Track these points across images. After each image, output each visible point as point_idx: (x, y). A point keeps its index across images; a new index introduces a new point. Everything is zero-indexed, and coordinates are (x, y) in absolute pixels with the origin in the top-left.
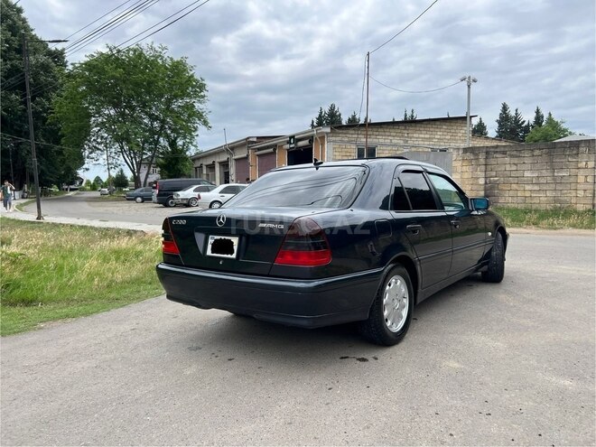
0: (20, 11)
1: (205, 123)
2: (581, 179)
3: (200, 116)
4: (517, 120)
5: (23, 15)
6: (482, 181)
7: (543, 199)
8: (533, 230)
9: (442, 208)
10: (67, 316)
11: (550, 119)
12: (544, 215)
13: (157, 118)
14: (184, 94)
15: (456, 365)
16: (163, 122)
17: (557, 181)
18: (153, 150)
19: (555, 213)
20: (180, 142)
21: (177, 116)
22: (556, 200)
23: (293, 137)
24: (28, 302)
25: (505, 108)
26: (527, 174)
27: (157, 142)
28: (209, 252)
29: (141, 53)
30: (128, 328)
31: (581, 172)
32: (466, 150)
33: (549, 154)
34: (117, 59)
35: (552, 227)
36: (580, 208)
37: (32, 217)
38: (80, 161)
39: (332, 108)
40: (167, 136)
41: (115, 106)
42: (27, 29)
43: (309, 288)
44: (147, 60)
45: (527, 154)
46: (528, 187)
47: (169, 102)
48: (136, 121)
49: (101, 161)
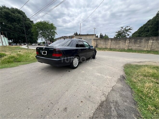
0: (24, 13)
1: (57, 34)
2: (109, 44)
3: (56, 33)
4: (102, 35)
5: (25, 14)
6: (96, 44)
7: (104, 47)
8: (102, 51)
9: (85, 47)
10: (25, 64)
11: (107, 35)
12: (104, 49)
13: (49, 33)
14: (53, 29)
15: (84, 72)
16: (50, 33)
17: (106, 44)
18: (49, 38)
19: (105, 49)
20: (53, 37)
21: (52, 33)
22: (105, 47)
23: (69, 36)
24: (19, 62)
25: (101, 34)
26: (102, 43)
27: (49, 37)
28: (43, 54)
29: (45, 22)
30: (33, 66)
31: (109, 43)
32: (94, 39)
33: (105, 40)
34: (42, 23)
35: (104, 51)
36: (108, 48)
37: (27, 48)
38: (37, 39)
39: (76, 32)
40: (51, 36)
41: (42, 31)
42: (26, 17)
43: (58, 60)
44: (47, 23)
45: (102, 40)
46: (102, 45)
47: (51, 30)
48: (46, 33)
49: (40, 39)
